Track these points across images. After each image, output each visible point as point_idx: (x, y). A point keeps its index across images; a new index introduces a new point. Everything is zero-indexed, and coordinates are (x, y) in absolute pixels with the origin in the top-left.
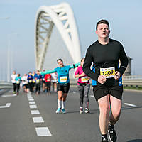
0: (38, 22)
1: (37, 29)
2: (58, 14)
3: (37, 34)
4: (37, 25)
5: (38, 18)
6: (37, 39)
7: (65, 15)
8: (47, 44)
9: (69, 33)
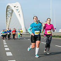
0: (7, 10)
1: (6, 13)
2: (15, 7)
3: (6, 15)
4: (7, 11)
5: (7, 8)
6: (6, 17)
7: (18, 7)
8: (11, 19)
9: (19, 14)
